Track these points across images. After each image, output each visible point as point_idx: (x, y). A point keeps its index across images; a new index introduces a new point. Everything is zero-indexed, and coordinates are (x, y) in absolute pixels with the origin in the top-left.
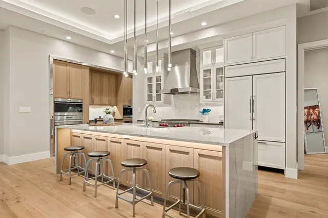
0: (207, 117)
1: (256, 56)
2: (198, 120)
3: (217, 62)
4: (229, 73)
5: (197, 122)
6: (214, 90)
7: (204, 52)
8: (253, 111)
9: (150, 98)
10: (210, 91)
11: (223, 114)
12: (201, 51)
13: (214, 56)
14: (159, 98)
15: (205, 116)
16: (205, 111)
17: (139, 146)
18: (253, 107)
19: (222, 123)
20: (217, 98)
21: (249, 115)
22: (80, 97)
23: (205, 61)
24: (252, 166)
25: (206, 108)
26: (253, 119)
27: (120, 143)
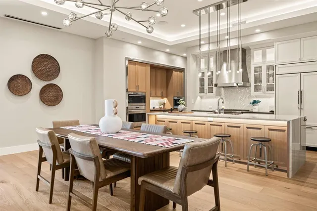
0: (257, 107)
1: (303, 57)
2: (248, 110)
3: (267, 60)
4: (279, 70)
5: (248, 112)
6: (264, 84)
7: (255, 52)
8: (301, 102)
9: (202, 90)
10: (261, 85)
11: (274, 105)
12: (252, 51)
13: (264, 55)
14: (211, 90)
15: (255, 107)
16: (255, 102)
17: (221, 126)
18: (301, 99)
19: (272, 112)
20: (267, 91)
21: (297, 105)
22: (144, 91)
23: (256, 59)
24: (299, 147)
25: (257, 100)
26: (300, 109)
27: (205, 124)
